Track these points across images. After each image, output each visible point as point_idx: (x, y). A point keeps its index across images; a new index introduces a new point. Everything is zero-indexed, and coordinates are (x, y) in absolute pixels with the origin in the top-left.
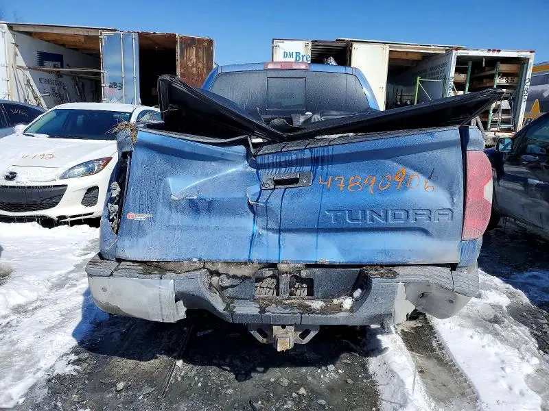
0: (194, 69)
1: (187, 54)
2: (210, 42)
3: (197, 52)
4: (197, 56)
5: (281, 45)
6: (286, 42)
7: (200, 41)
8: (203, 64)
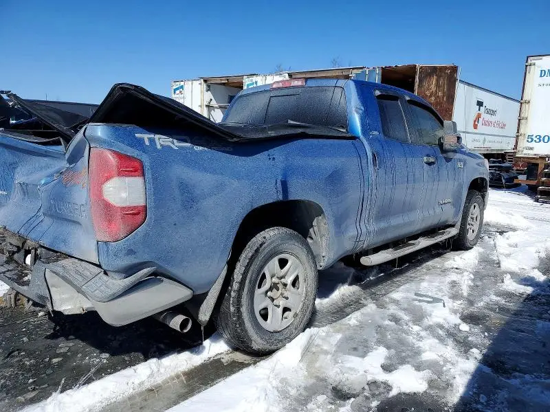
0: (433, 98)
1: (425, 84)
2: (454, 69)
3: (437, 81)
4: (438, 85)
5: (537, 62)
6: (544, 58)
7: (442, 69)
8: (444, 93)
